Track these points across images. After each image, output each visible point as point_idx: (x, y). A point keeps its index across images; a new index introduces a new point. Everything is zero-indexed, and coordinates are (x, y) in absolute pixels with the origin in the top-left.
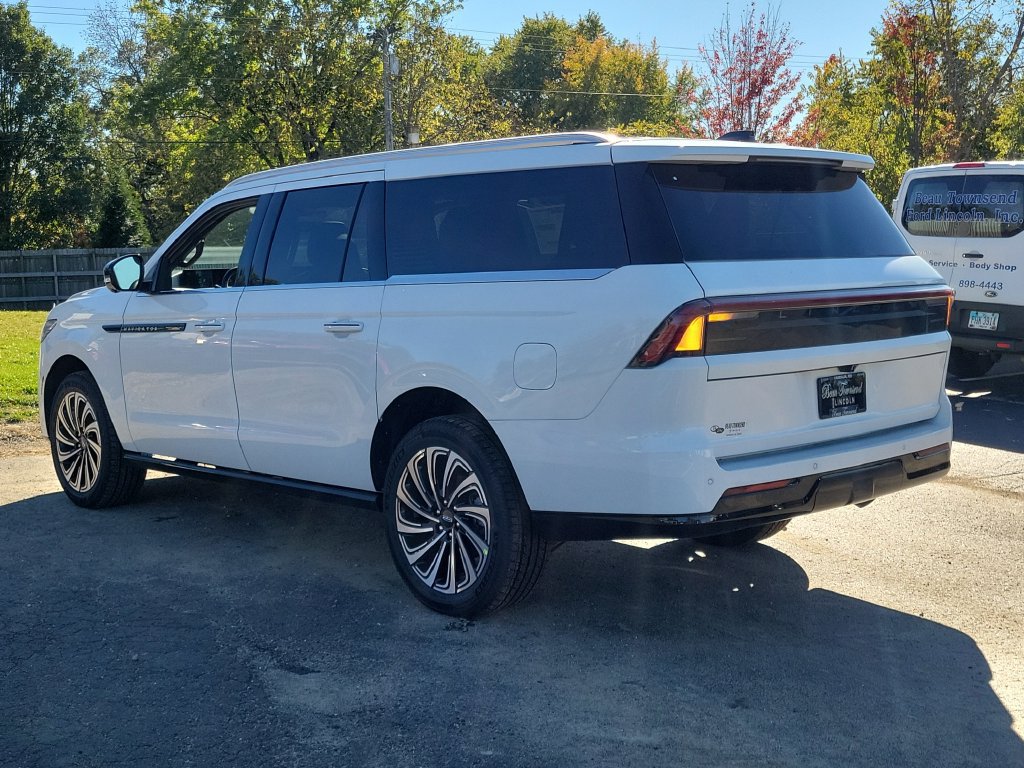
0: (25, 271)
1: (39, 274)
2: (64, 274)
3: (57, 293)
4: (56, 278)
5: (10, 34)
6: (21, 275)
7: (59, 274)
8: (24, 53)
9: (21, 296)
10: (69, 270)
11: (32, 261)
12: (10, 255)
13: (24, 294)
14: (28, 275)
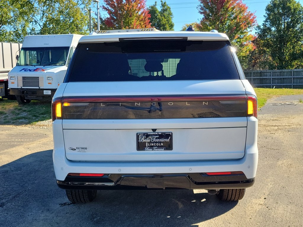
0: (283, 76)
1: (287, 77)
2: (295, 77)
3: (292, 83)
4: (292, 78)
5: (287, 4)
6: (282, 77)
7: (293, 77)
8: (290, 9)
9: (281, 84)
10: (296, 76)
11: (285, 73)
12: (279, 71)
13: (282, 83)
14: (284, 77)
